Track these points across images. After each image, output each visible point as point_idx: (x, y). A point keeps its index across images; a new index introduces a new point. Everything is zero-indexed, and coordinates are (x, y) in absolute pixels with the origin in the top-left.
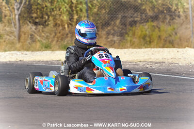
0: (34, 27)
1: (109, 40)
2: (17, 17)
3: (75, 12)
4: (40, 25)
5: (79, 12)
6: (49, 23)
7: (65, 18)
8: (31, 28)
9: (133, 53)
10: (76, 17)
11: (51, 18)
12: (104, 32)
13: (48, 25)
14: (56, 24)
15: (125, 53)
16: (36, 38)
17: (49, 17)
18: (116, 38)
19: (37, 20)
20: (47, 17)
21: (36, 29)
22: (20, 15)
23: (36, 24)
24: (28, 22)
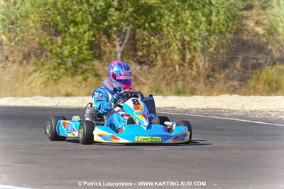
0: (138, 67)
1: (228, 85)
2: (119, 55)
3: (187, 50)
4: (145, 64)
5: (192, 51)
6: (157, 63)
7: (176, 57)
8: (135, 69)
9: (261, 100)
10: (188, 56)
11: (159, 58)
12: (222, 76)
13: (155, 65)
14: (165, 65)
15: (252, 101)
16: (141, 81)
17: (156, 56)
18: (236, 83)
19: (142, 60)
20: (154, 56)
21: (140, 70)
22: (122, 53)
23: (141, 63)
24: (132, 62)
